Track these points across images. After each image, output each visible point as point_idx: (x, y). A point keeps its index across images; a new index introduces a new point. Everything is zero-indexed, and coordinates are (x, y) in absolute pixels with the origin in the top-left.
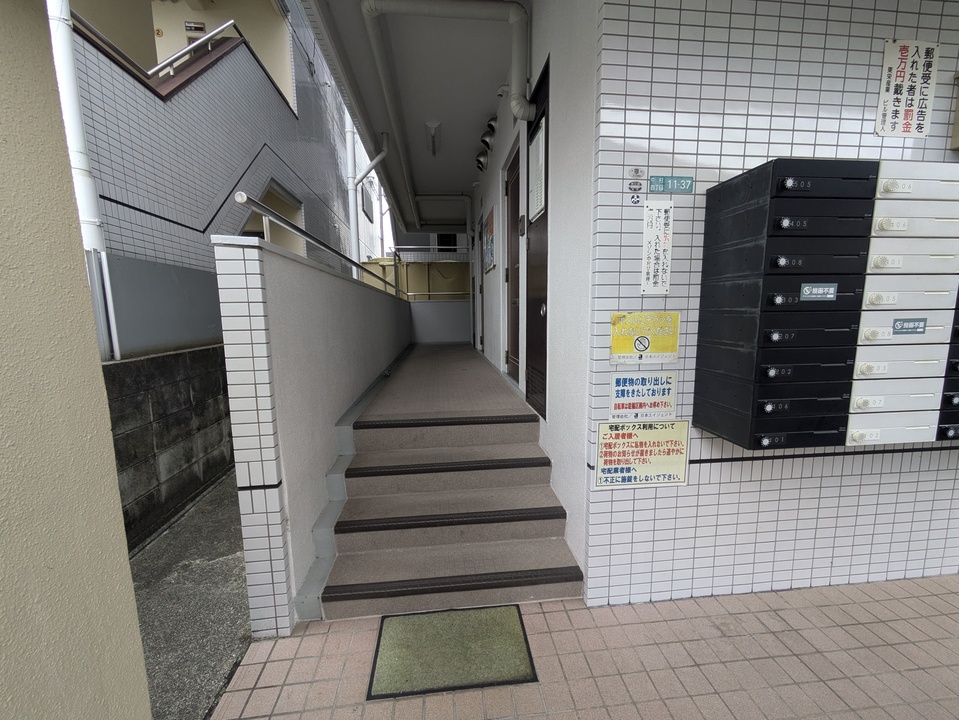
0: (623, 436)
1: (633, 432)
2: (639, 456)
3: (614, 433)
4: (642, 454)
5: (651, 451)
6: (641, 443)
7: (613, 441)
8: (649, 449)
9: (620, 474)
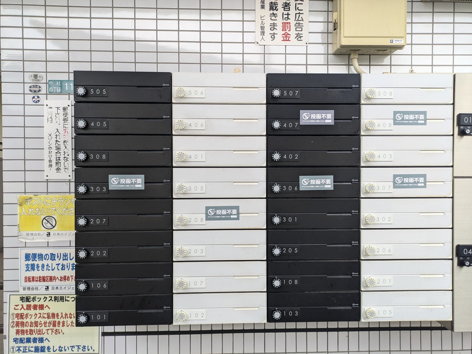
0: (35, 307)
1: (45, 304)
2: (51, 327)
3: (25, 304)
4: (54, 325)
5: (63, 322)
6: (53, 315)
7: (25, 312)
8: (61, 320)
9: (32, 344)
